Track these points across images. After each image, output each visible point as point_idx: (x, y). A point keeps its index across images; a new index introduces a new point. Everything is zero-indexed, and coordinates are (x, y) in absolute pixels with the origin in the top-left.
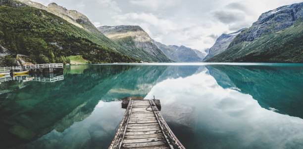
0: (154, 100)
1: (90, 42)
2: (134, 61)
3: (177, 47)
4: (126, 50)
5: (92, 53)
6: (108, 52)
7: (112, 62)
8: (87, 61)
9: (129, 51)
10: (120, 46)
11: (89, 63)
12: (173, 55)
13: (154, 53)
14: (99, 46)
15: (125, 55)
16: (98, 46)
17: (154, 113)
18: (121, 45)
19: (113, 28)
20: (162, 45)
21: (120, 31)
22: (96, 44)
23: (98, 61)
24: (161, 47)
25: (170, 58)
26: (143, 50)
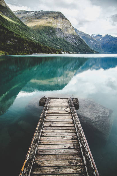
0: (73, 99)
1: (7, 30)
2: (54, 51)
3: (101, 36)
4: (46, 40)
5: (8, 42)
6: (27, 42)
7: (31, 53)
8: (4, 53)
9: (49, 40)
10: (39, 35)
11: (6, 54)
12: (96, 45)
13: (75, 43)
14: (17, 35)
15: (45, 46)
16: (15, 35)
17: (72, 116)
18: (41, 34)
19: (31, 13)
20: (85, 34)
21: (39, 18)
22: (13, 33)
23: (16, 52)
24: (84, 37)
25: (92, 49)
26: (64, 40)
